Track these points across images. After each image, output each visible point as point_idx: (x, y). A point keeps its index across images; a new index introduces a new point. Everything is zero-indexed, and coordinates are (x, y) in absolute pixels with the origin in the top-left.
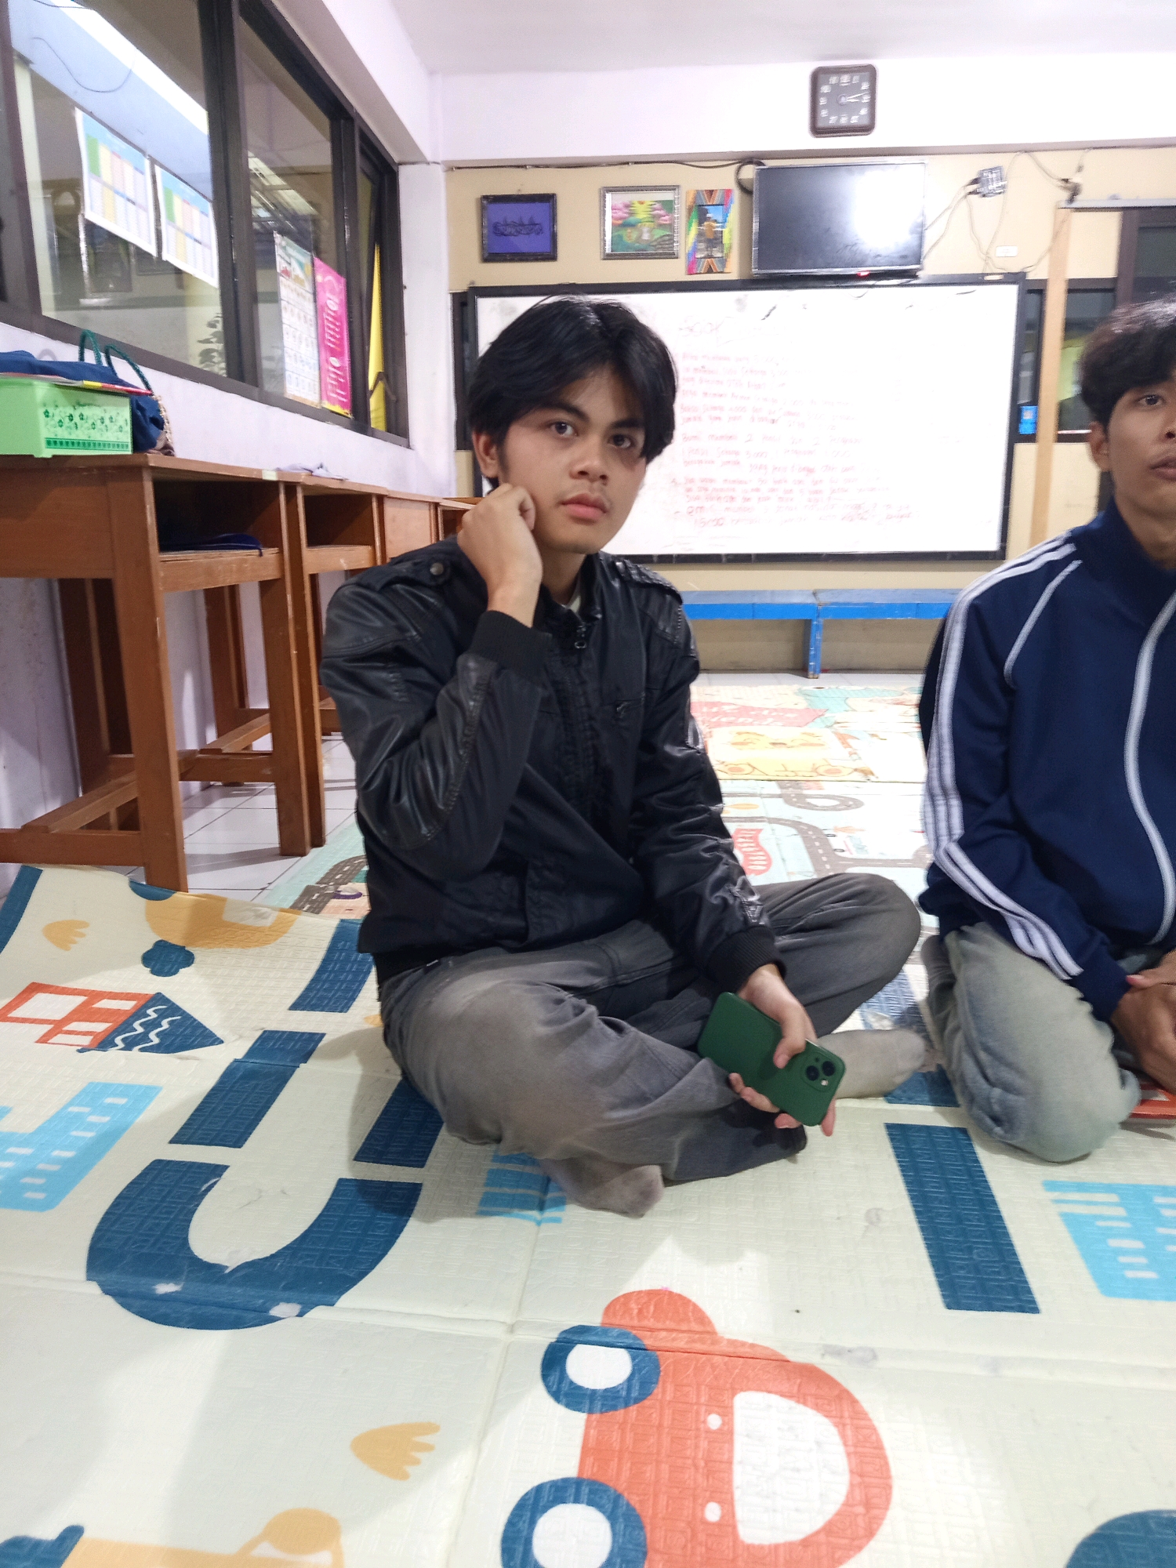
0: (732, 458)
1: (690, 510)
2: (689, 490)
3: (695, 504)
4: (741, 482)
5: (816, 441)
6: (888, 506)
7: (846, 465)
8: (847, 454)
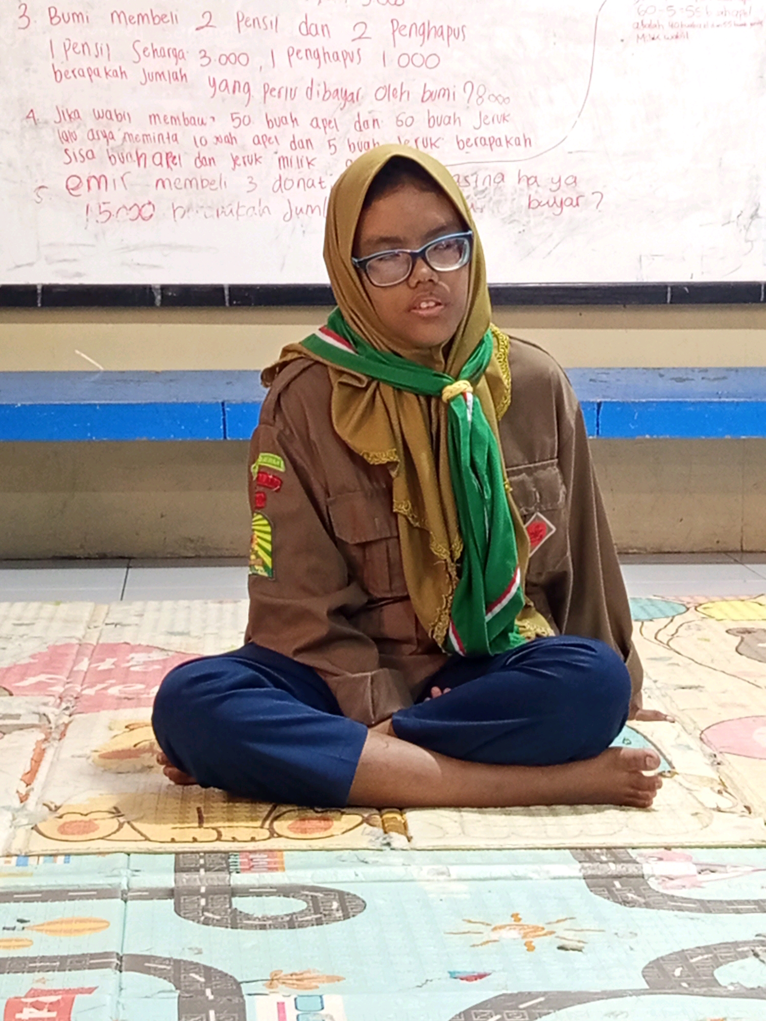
0: (168, 65)
1: (73, 183)
2: (67, 137)
3: (84, 169)
4: (189, 121)
5: (360, 29)
6: (531, 180)
7: (431, 87)
8: (432, 61)
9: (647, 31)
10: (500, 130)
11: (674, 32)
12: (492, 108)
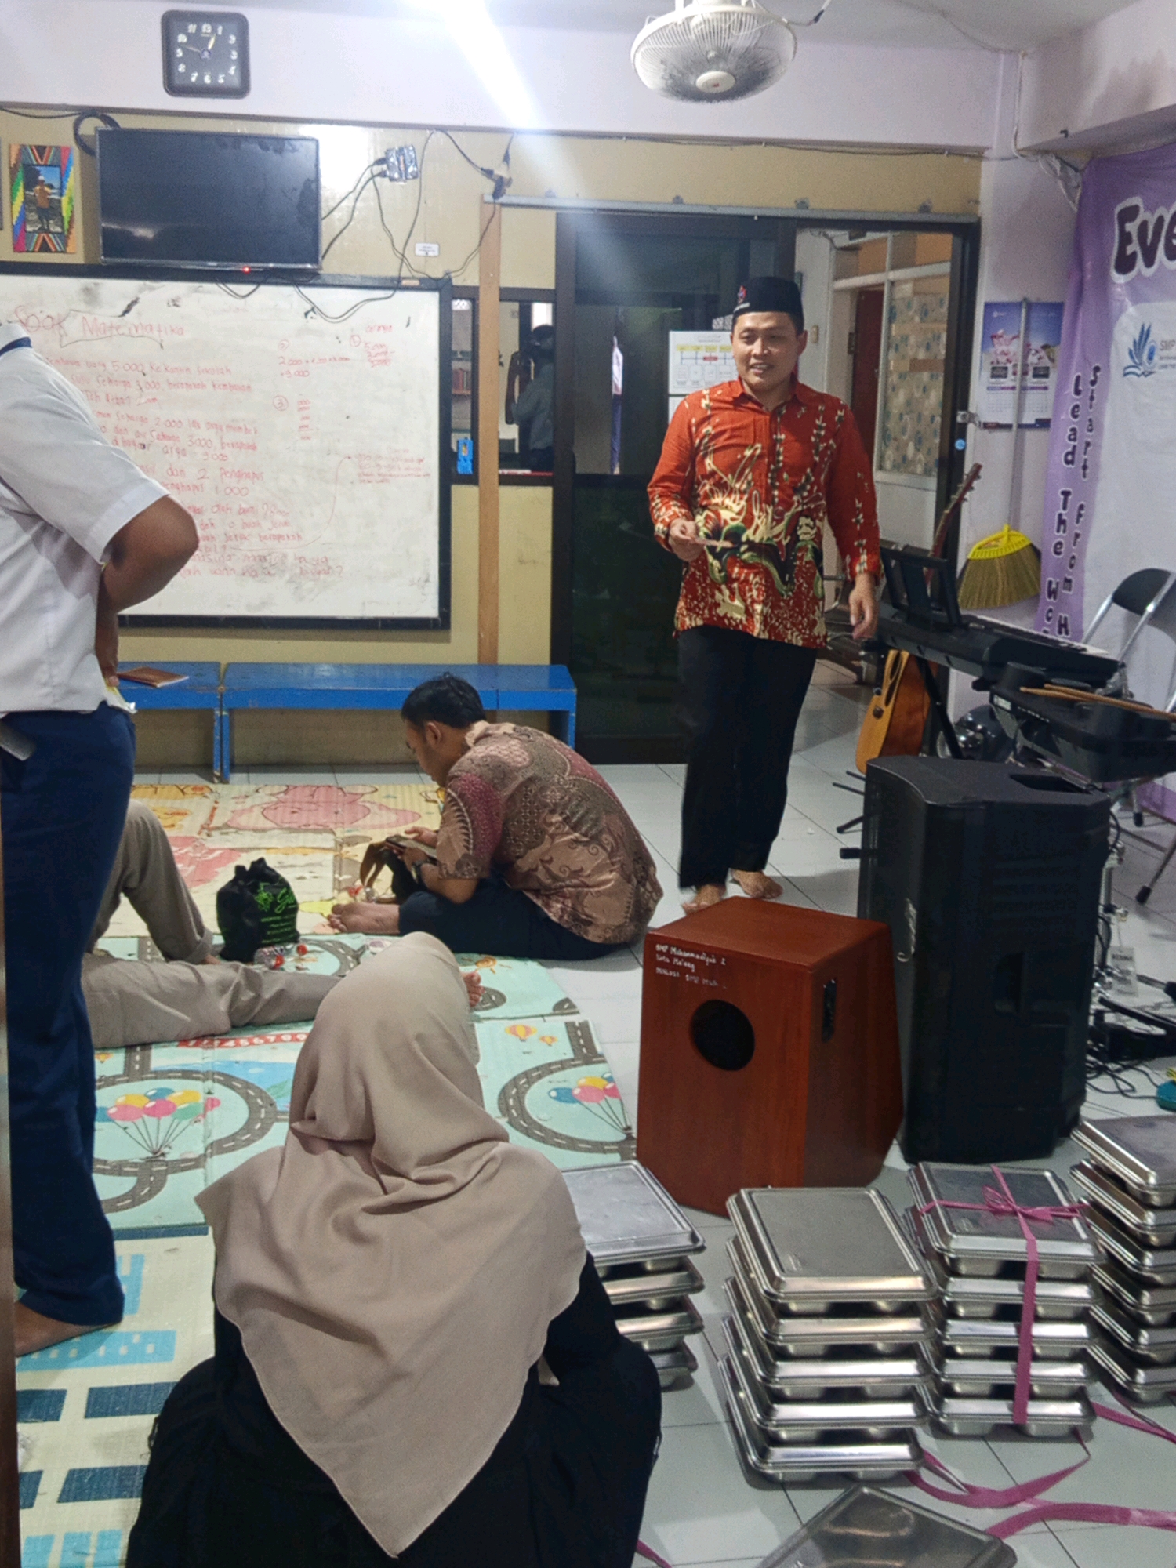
5: (202, 474)
6: (301, 559)
7: (244, 506)
8: (244, 492)
9: (365, 478)
10: (284, 531)
11: (380, 478)
12: (279, 518)
